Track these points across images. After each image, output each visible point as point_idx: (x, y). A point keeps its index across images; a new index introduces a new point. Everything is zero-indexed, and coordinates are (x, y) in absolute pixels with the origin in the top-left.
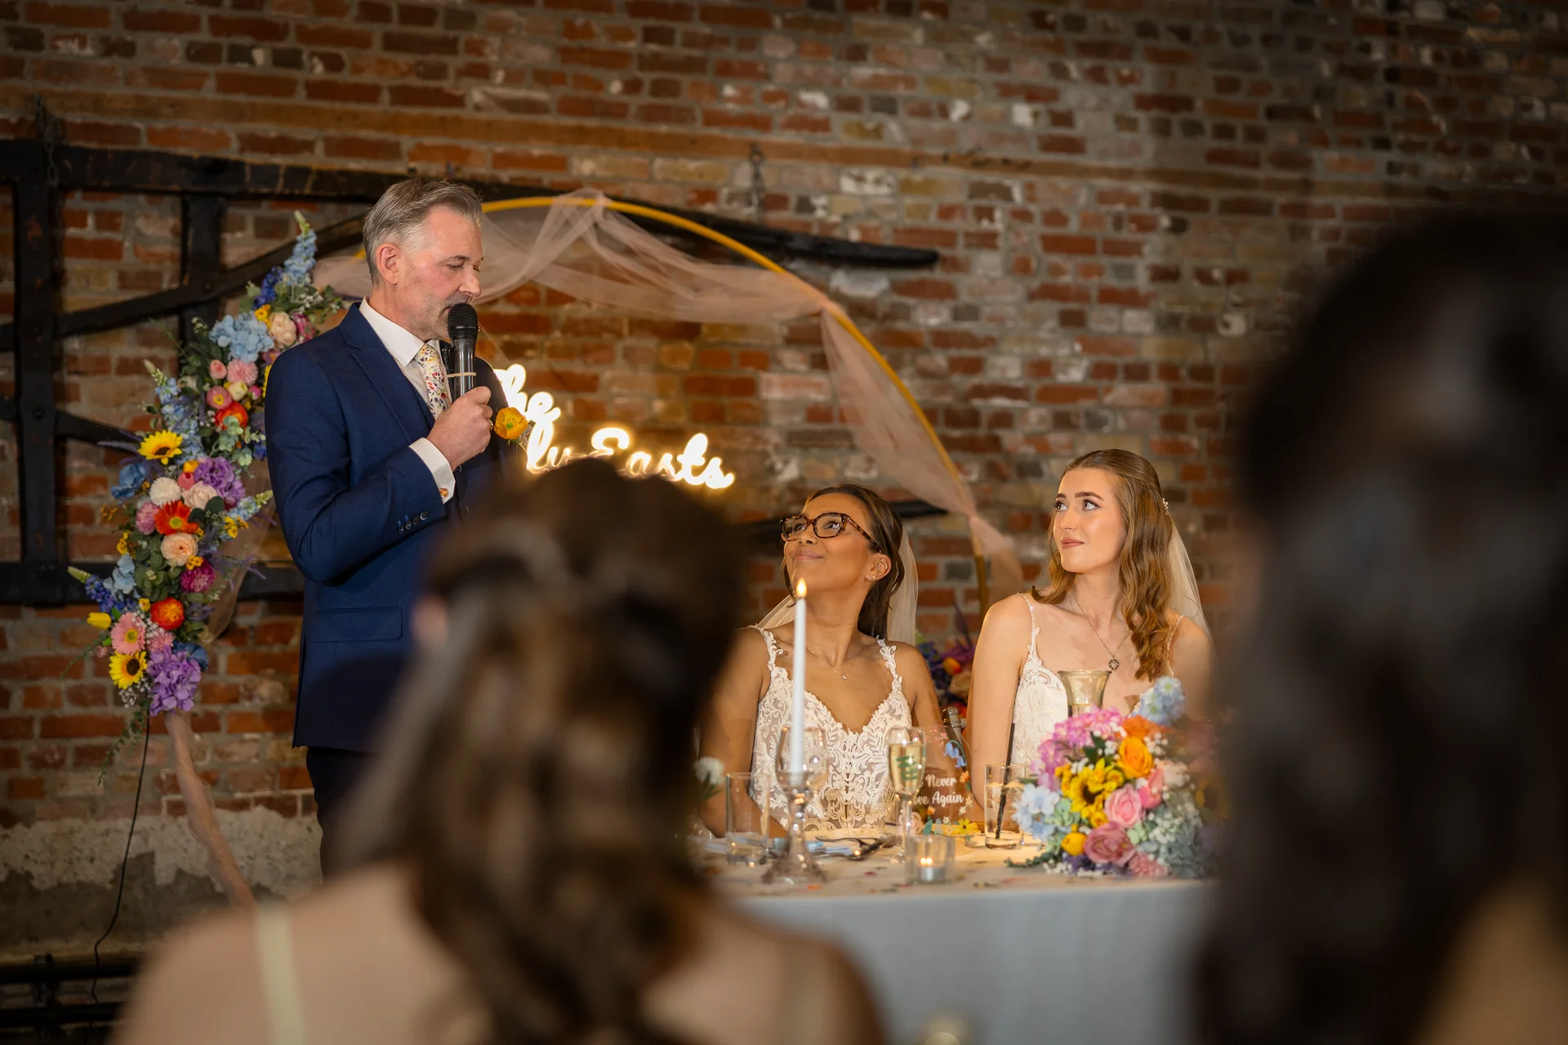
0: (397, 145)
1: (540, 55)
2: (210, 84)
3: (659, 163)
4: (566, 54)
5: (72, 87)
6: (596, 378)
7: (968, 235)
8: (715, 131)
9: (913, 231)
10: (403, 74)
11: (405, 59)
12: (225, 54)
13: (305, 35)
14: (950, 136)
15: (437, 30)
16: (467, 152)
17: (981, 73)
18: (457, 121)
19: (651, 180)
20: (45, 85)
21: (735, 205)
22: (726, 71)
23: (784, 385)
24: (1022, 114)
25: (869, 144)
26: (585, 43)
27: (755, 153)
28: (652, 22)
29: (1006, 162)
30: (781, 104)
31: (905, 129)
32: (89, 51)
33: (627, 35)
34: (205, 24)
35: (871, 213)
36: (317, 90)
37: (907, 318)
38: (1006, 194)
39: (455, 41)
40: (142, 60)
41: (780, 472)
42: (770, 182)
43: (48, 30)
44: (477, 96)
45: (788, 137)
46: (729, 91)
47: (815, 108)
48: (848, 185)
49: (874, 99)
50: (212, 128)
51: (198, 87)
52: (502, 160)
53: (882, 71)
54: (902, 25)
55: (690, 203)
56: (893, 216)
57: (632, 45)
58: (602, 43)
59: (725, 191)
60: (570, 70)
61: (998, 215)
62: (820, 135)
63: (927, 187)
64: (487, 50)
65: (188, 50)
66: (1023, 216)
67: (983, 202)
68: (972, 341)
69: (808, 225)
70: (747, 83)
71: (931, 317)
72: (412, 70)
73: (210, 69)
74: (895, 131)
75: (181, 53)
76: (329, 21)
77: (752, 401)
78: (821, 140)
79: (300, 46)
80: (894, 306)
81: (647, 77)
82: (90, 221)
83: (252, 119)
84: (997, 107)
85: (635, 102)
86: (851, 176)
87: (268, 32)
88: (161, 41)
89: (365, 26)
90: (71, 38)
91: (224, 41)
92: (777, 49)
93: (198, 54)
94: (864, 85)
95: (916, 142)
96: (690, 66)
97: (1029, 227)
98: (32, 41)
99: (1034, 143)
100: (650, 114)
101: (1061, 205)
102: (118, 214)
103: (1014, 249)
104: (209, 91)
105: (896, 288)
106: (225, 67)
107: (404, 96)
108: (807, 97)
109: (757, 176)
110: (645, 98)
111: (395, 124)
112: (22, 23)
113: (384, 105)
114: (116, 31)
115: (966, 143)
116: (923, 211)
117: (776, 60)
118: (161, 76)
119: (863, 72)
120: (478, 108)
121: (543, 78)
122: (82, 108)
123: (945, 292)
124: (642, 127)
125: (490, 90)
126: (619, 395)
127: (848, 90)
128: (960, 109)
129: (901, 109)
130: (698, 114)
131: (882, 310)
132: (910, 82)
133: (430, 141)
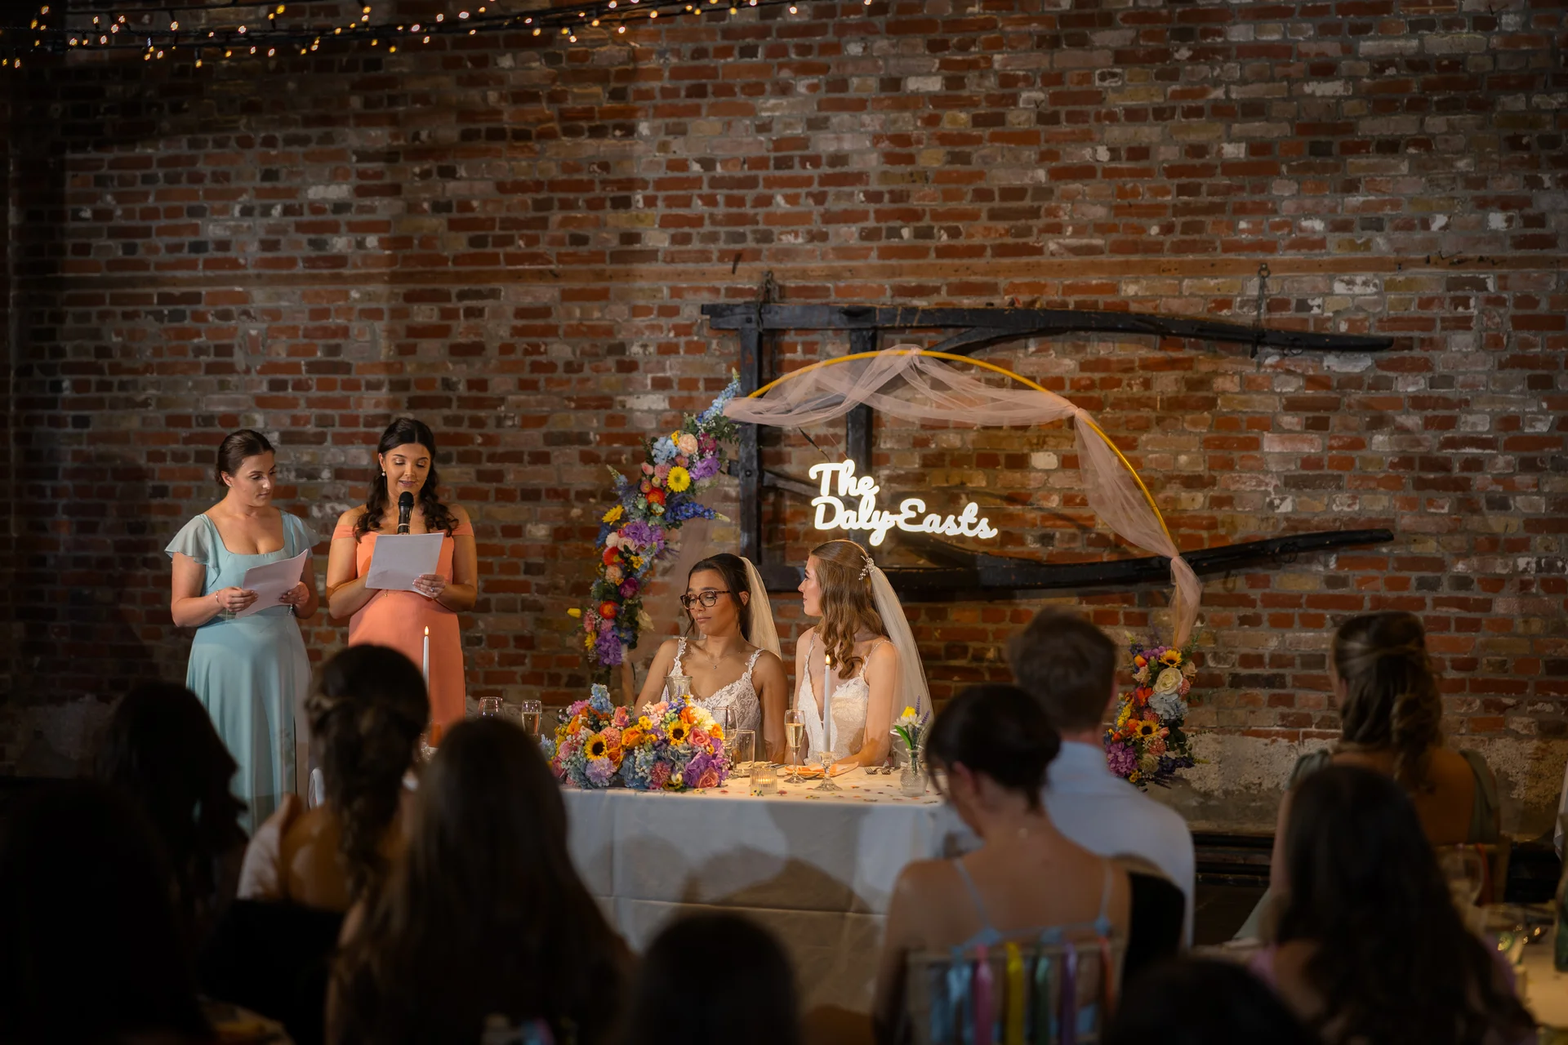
0: (996, 284)
1: (1099, 212)
2: (874, 254)
3: (1186, 282)
4: (1118, 210)
5: (790, 265)
6: (1135, 440)
7: (1443, 320)
8: (1232, 256)
9: (1394, 320)
10: (1001, 235)
11: (1002, 225)
12: (884, 233)
13: (937, 216)
14: (1432, 243)
15: (1027, 203)
16: (1045, 286)
17: (1460, 191)
18: (1039, 265)
19: (1181, 295)
20: (774, 265)
21: (1245, 310)
22: (1241, 210)
23: (1282, 442)
24: (1497, 220)
25: (1359, 255)
26: (1132, 201)
27: (1263, 270)
28: (1184, 180)
29: (1481, 259)
30: (1286, 231)
31: (1389, 240)
32: (800, 240)
33: (1165, 191)
34: (872, 215)
35: (1359, 308)
36: (943, 252)
37: (1389, 388)
38: (1481, 286)
39: (1039, 208)
40: (833, 242)
41: (1278, 507)
42: (1274, 289)
43: (776, 229)
44: (1052, 246)
45: (1290, 256)
46: (1243, 225)
47: (1313, 231)
48: (1339, 288)
49: (1363, 219)
50: (874, 283)
51: (866, 257)
52: (1070, 290)
53: (1372, 198)
54: (1391, 160)
55: (1209, 310)
56: (1379, 309)
57: (1169, 198)
58: (1146, 199)
59: (1239, 299)
60: (1122, 221)
61: (1472, 302)
62: (1317, 251)
63: (1409, 284)
64: (1061, 213)
65: (860, 234)
66: (1498, 301)
67: (1460, 293)
68: (1447, 403)
69: (1306, 321)
70: (1258, 218)
71: (1410, 385)
72: (1008, 232)
73: (875, 244)
74: (1381, 243)
75: (856, 235)
76: (952, 205)
77: (1257, 454)
78: (1318, 255)
79: (933, 224)
80: (1377, 378)
81: (1179, 221)
82: (799, 348)
83: (900, 275)
84: (1474, 217)
85: (1169, 240)
86: (1342, 281)
87: (912, 216)
88: (844, 229)
89: (977, 205)
90: (789, 233)
91: (883, 225)
92: (1283, 190)
93: (869, 235)
94: (1355, 210)
95: (1397, 251)
96: (1211, 209)
97: (1502, 311)
98: (766, 237)
99: (1508, 242)
100: (1179, 248)
101: (1532, 291)
102: (816, 343)
103: (1487, 329)
104: (874, 259)
105: (1379, 364)
106: (884, 242)
107: (1002, 251)
108: (1305, 224)
109: (1263, 286)
110: (1177, 236)
111: (996, 272)
112: (761, 227)
113: (987, 260)
114: (817, 226)
115: (1447, 248)
116: (1406, 305)
117: (1283, 199)
118: (844, 252)
119: (1356, 200)
120: (1052, 254)
121: (1101, 228)
122: (796, 277)
123: (1425, 366)
124: (1173, 258)
125: (1061, 241)
126: (1153, 452)
127: (1342, 215)
128: (1440, 221)
129: (1387, 226)
130: (1218, 244)
131: (1368, 380)
132: (1396, 204)
133: (1017, 281)
